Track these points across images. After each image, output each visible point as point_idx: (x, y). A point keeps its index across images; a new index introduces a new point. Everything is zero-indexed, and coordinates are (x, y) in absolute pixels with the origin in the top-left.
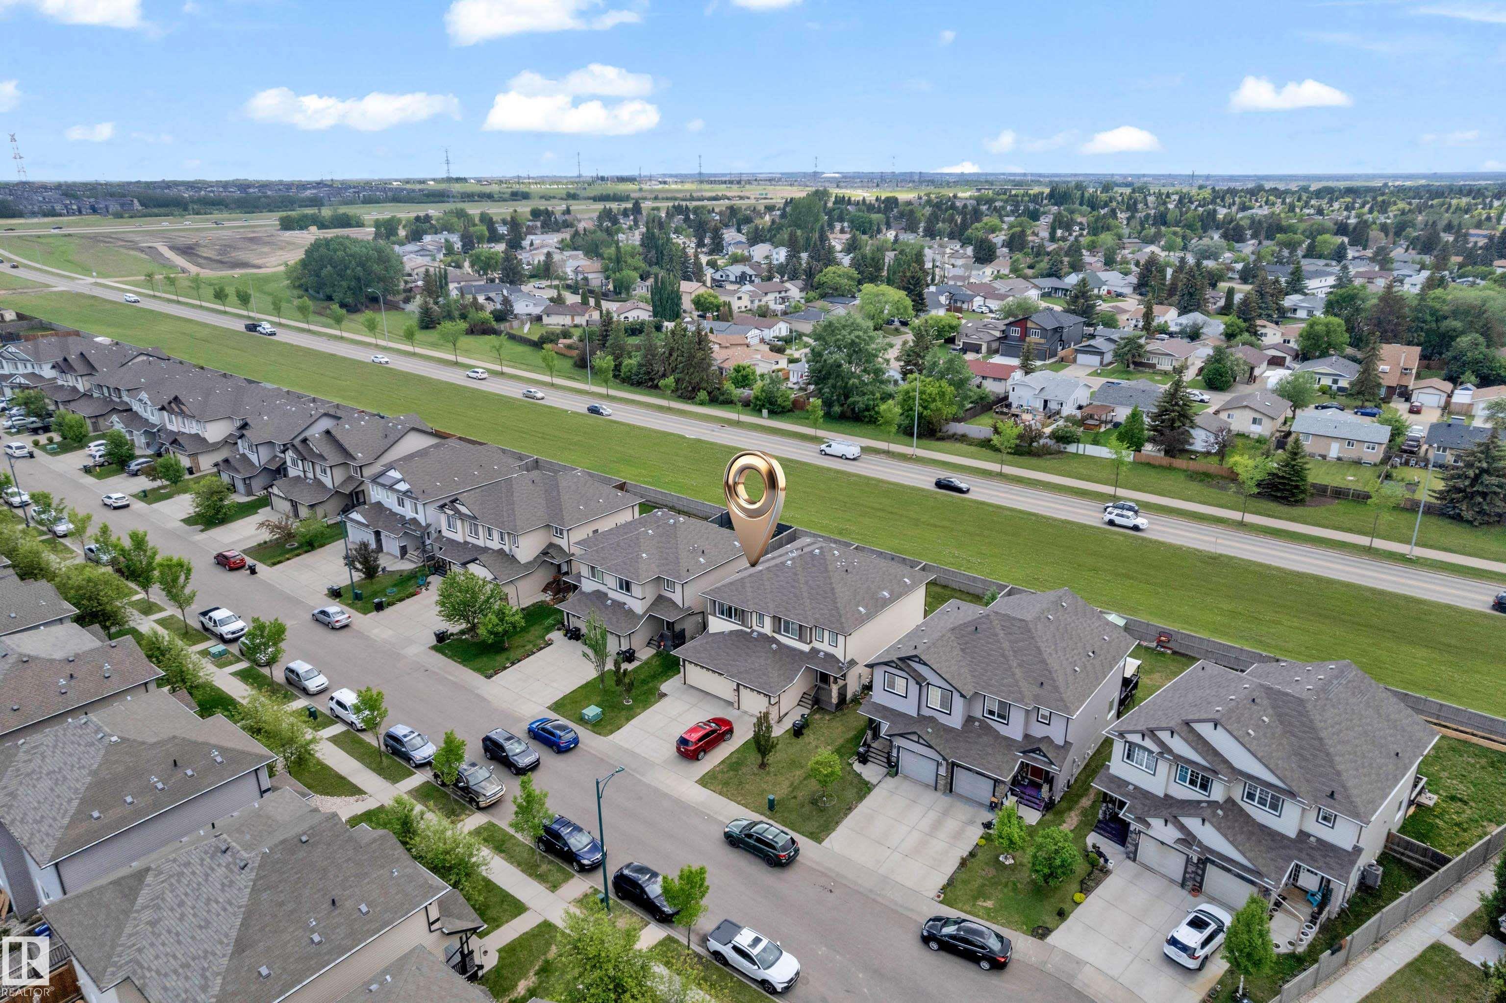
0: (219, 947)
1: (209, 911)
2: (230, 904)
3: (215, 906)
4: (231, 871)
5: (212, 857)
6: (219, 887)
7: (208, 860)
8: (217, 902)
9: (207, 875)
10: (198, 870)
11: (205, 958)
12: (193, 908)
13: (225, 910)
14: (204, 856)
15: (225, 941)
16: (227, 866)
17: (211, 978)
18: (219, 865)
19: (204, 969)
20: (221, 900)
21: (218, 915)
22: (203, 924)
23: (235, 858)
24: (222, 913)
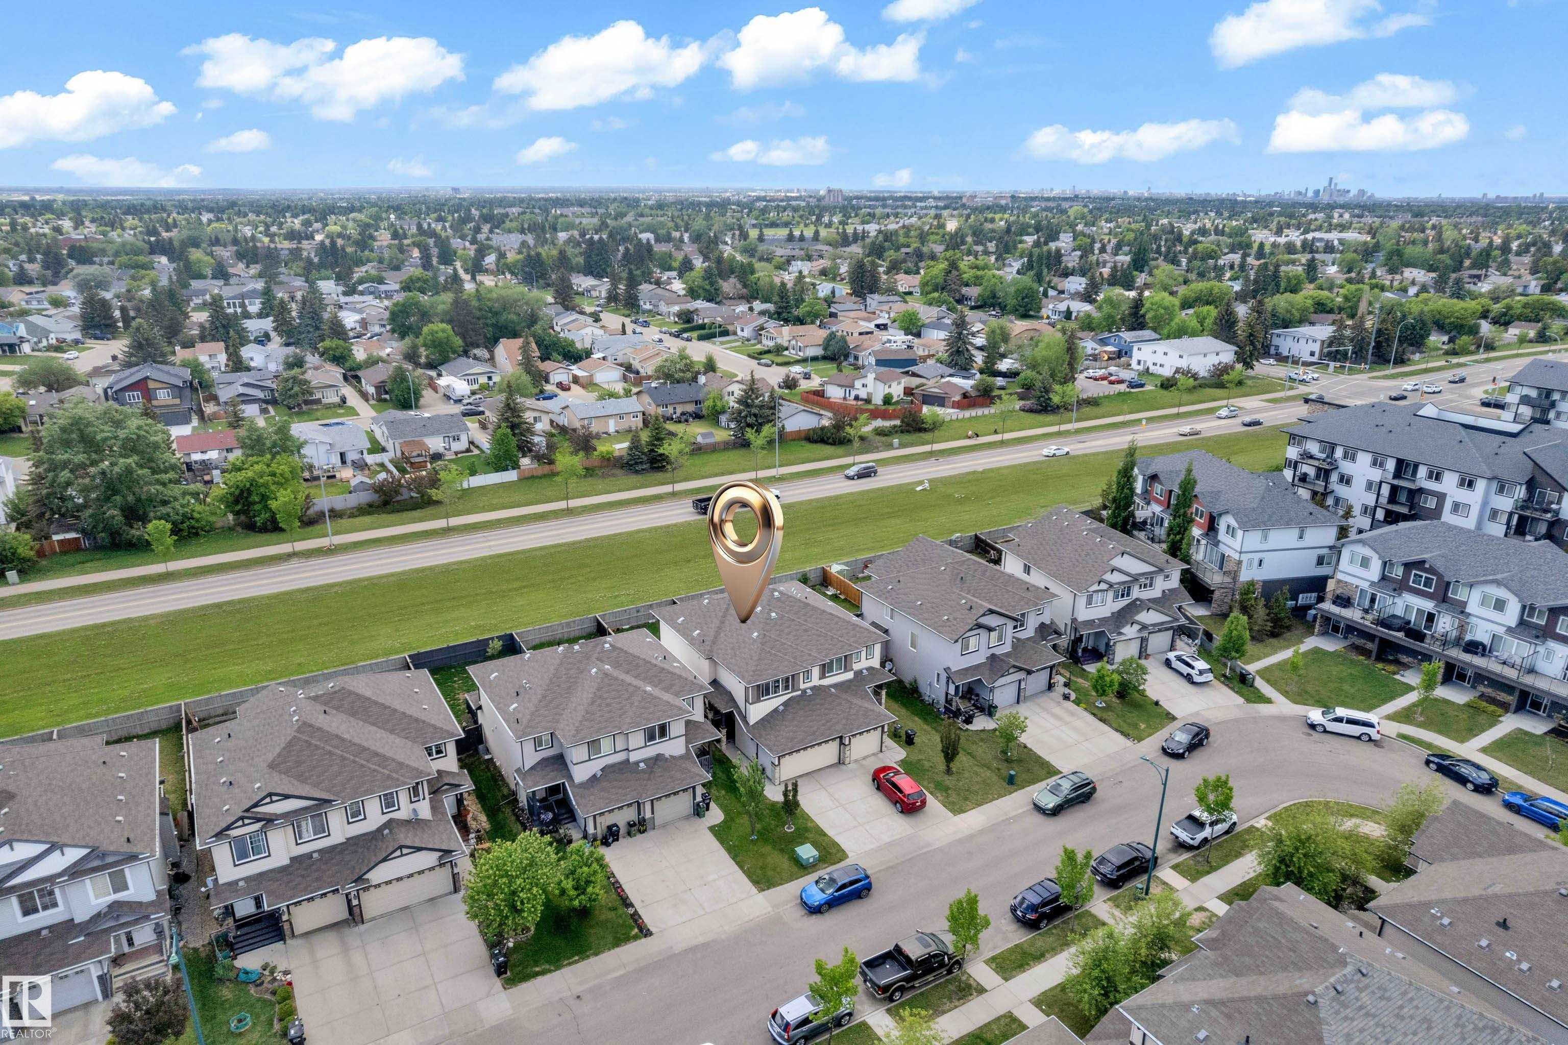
0: (1453, 1010)
1: (1412, 1017)
2: (1405, 993)
3: (1406, 1010)
4: (1367, 987)
5: (1346, 1006)
6: (1383, 1003)
7: (1348, 1011)
8: (1401, 1007)
9: (1367, 1014)
10: (1358, 1024)
11: (1464, 1026)
12: (1406, 1035)
13: (1411, 1000)
14: (1343, 1015)
15: (1446, 1003)
16: (1361, 990)
17: (1485, 1021)
18: (1357, 999)
19: (1476, 1028)
20: (1400, 1002)
21: (1417, 1007)
22: (1425, 1026)
23: (1352, 981)
24: (1415, 1003)
